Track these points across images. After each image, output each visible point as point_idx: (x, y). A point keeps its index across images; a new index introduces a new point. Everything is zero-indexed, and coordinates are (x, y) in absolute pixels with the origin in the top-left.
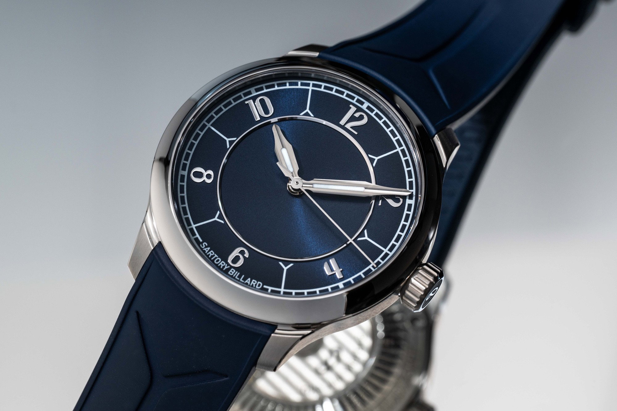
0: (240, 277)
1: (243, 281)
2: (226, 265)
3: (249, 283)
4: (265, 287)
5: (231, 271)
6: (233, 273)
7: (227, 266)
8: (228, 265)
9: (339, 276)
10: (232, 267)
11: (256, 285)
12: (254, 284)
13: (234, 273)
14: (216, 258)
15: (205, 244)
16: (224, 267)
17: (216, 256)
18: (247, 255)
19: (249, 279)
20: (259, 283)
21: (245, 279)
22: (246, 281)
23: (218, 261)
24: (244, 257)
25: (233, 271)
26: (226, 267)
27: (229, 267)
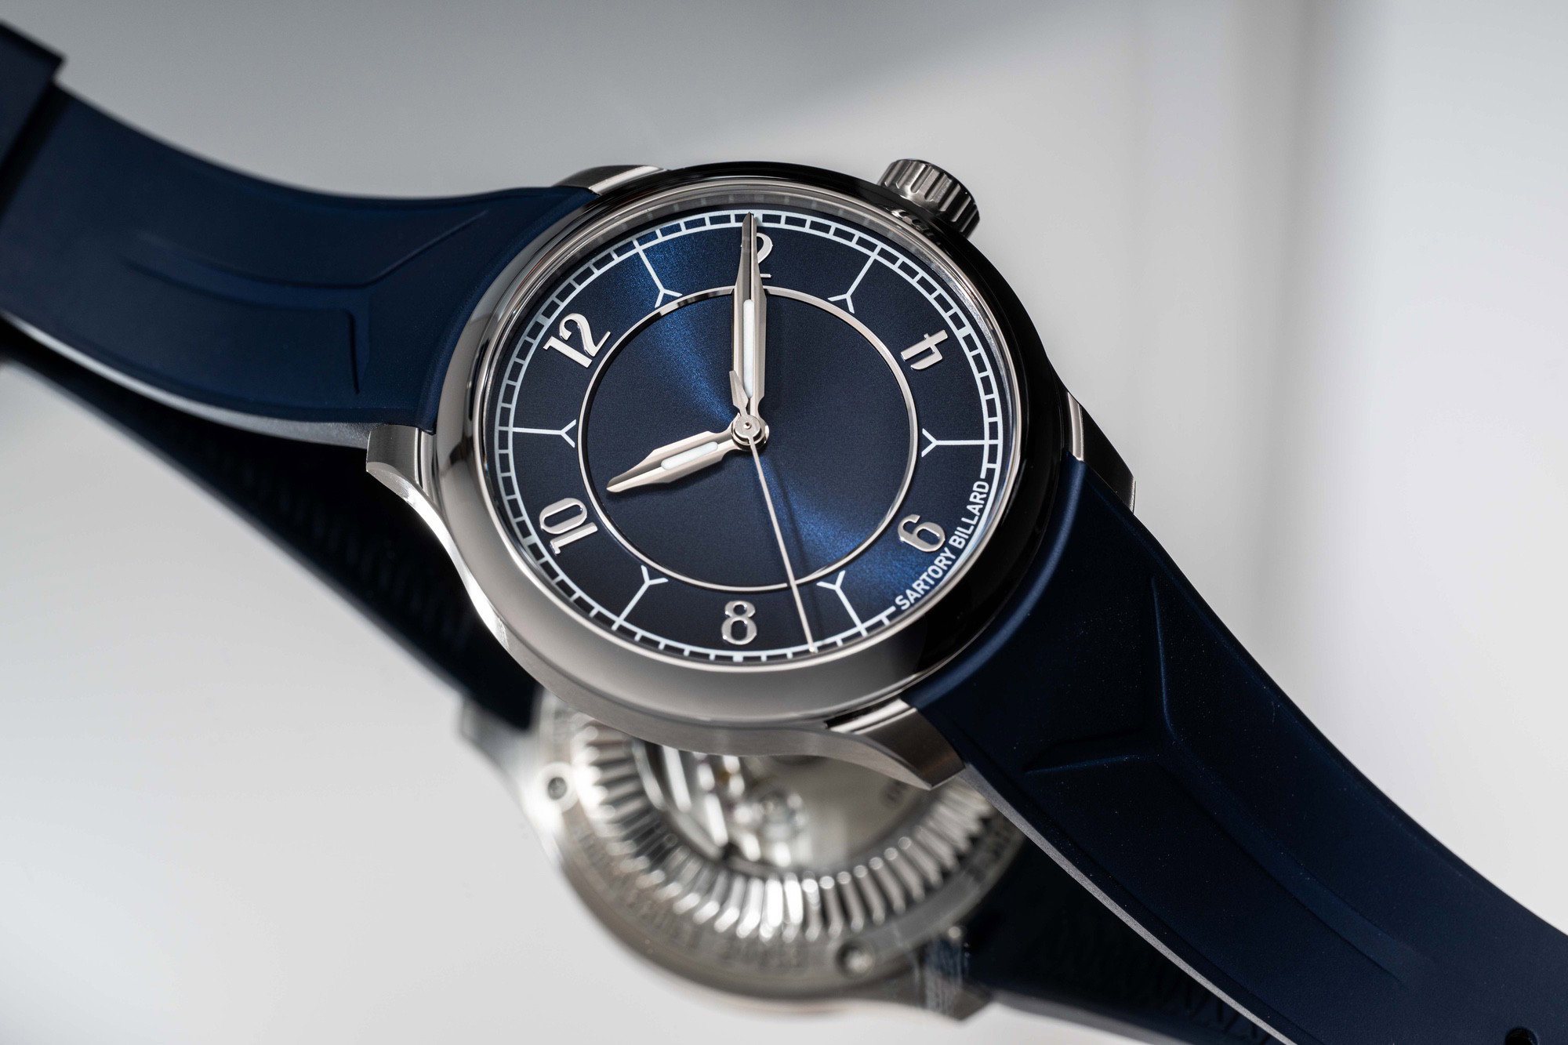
0: (967, 526)
1: (976, 518)
2: (942, 554)
3: (978, 507)
4: (983, 475)
5: (956, 544)
6: (958, 540)
7: (944, 552)
8: (941, 550)
9: (942, 336)
10: (946, 544)
11: (981, 493)
12: (979, 496)
13: (960, 537)
14: (929, 576)
15: (901, 600)
16: (948, 559)
17: (924, 576)
18: (915, 519)
19: (969, 507)
20: (975, 488)
21: (971, 516)
22: (976, 512)
23: (935, 571)
24: (919, 522)
25: (955, 541)
26: (949, 554)
27: (946, 549)
